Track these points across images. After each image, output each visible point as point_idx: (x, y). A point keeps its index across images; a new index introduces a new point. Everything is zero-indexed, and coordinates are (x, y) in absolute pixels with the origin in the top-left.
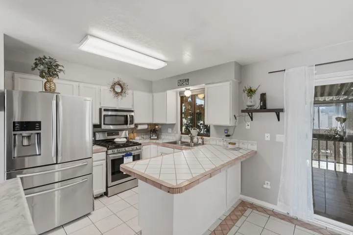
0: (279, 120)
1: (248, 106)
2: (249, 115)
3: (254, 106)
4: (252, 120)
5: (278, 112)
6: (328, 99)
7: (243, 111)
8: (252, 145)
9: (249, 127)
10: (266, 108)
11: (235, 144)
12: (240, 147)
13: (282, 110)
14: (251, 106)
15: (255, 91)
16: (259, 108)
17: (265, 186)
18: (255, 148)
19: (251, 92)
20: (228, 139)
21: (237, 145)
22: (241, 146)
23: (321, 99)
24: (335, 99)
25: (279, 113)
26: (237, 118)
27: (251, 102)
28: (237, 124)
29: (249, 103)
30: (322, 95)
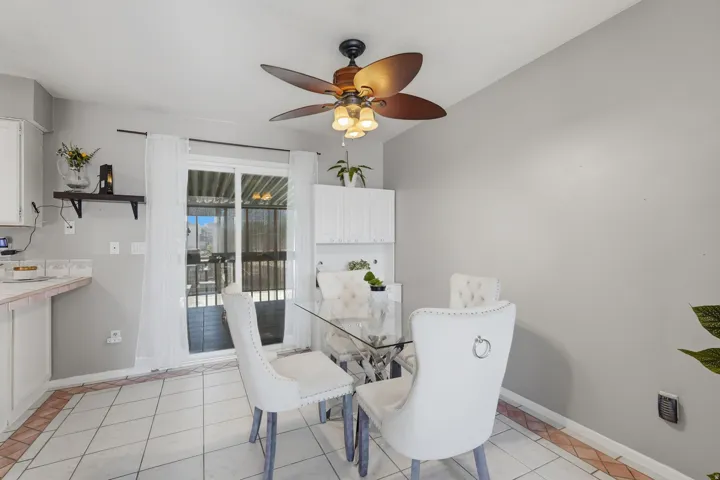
0: (136, 217)
1: (70, 186)
2: (74, 205)
3: (85, 187)
4: (80, 216)
5: (136, 201)
6: (208, 200)
7: (57, 195)
8: (80, 266)
9: (72, 231)
10: (112, 193)
11: (35, 268)
12: (49, 274)
13: (142, 199)
14: (78, 187)
15: (87, 159)
16: (98, 192)
17: (112, 340)
18: (87, 272)
19: (78, 159)
20: (9, 261)
21: (40, 272)
22: (51, 271)
23: (199, 200)
24: (215, 202)
25: (136, 204)
26: (40, 210)
27: (79, 178)
28: (39, 225)
29: (74, 181)
30: (200, 194)
